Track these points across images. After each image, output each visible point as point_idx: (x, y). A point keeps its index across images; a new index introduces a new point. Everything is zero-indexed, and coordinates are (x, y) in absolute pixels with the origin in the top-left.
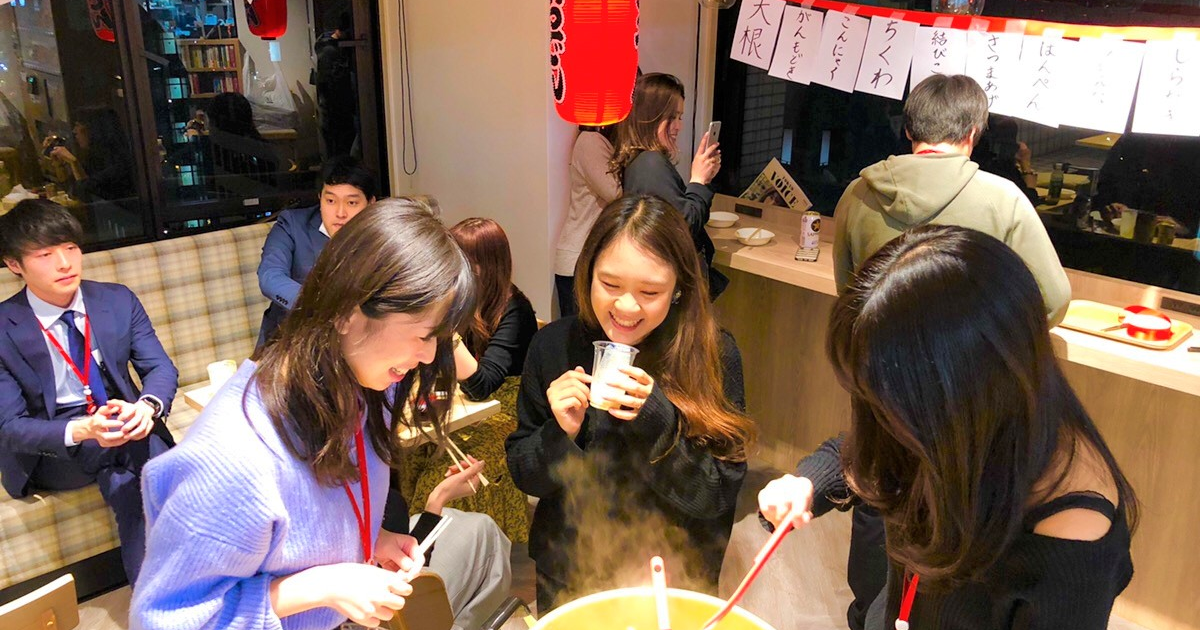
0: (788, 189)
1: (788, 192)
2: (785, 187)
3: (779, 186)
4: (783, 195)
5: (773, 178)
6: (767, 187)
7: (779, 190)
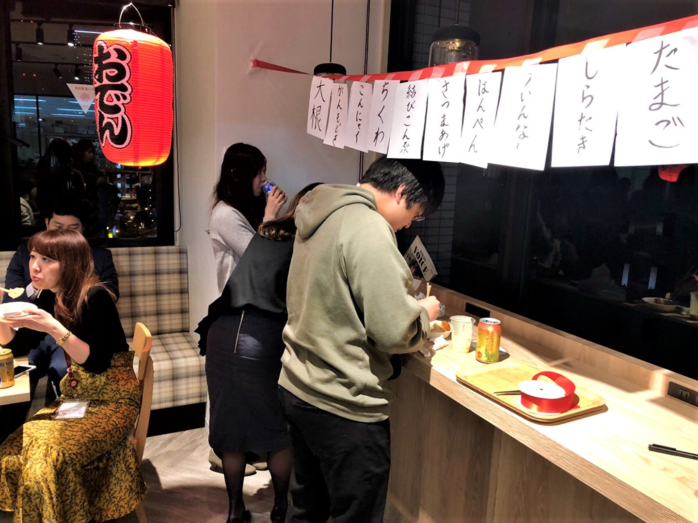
0: (423, 260)
1: (423, 262)
2: (421, 259)
3: (418, 258)
4: (420, 265)
5: (415, 252)
6: (412, 258)
7: (418, 260)
